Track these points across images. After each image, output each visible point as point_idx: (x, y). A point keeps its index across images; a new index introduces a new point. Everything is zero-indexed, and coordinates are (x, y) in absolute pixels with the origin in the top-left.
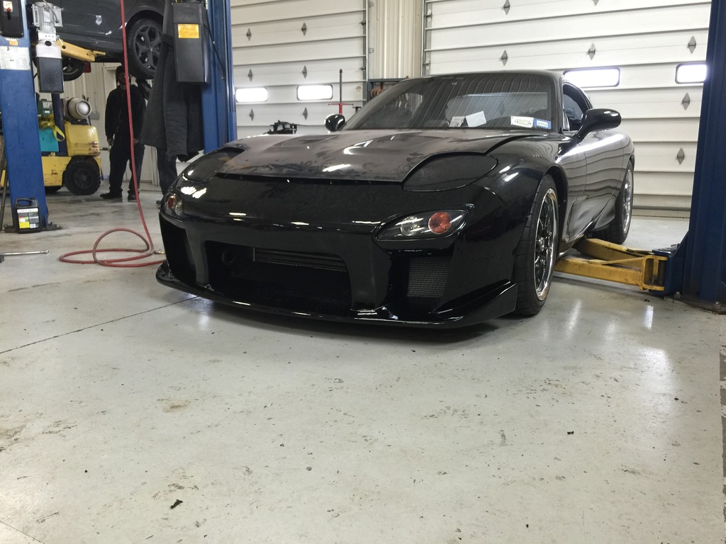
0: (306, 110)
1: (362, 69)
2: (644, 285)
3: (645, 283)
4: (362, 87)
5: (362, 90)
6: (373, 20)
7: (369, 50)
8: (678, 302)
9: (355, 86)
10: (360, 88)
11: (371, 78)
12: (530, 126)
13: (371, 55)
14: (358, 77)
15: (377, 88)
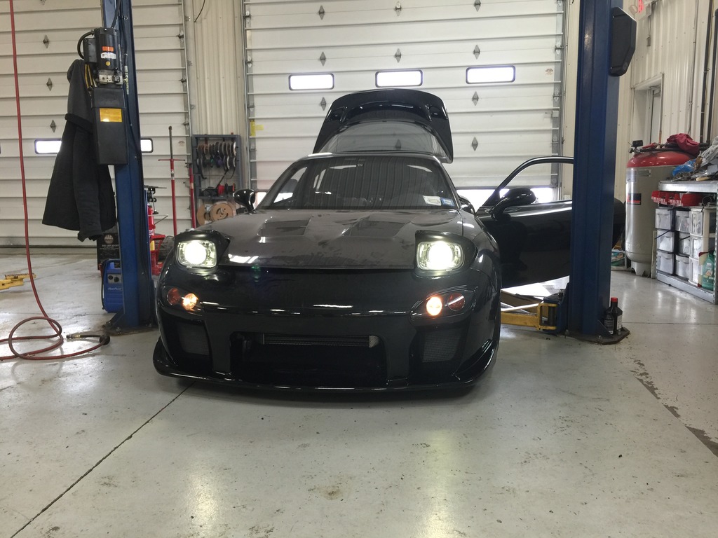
1: (185, 124)
2: (540, 326)
4: (185, 141)
5: (185, 144)
6: (193, 78)
7: (191, 107)
9: (178, 140)
10: (182, 142)
11: (195, 133)
12: (440, 204)
13: (194, 111)
14: (181, 132)
15: (202, 144)
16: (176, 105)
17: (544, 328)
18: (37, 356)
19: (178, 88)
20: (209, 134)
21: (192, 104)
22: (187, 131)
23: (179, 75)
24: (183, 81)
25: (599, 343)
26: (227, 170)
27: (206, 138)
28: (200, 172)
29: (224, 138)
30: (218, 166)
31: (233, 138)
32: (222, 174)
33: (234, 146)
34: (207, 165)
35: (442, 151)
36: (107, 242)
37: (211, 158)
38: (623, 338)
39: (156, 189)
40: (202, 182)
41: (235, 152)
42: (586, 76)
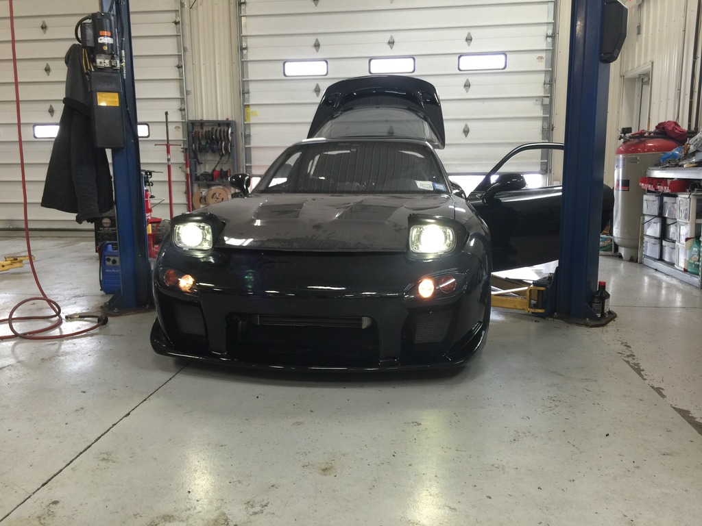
1: (181, 110)
2: (529, 309)
5: (181, 130)
6: (189, 65)
7: (186, 93)
9: (174, 125)
10: (179, 128)
11: (191, 118)
12: (432, 189)
13: (190, 97)
14: (177, 117)
15: (197, 129)
16: (172, 91)
17: (533, 310)
18: (37, 335)
19: (174, 74)
20: (205, 119)
21: (188, 89)
22: (183, 117)
23: (175, 61)
24: (179, 67)
25: (587, 325)
26: (223, 155)
27: (202, 124)
28: (196, 157)
29: (219, 123)
30: (214, 152)
31: (228, 124)
32: (218, 159)
33: (230, 131)
34: (202, 150)
35: (434, 137)
36: (105, 225)
37: (207, 143)
38: (610, 320)
39: (153, 173)
40: (198, 167)
41: (230, 138)
42: (577, 63)
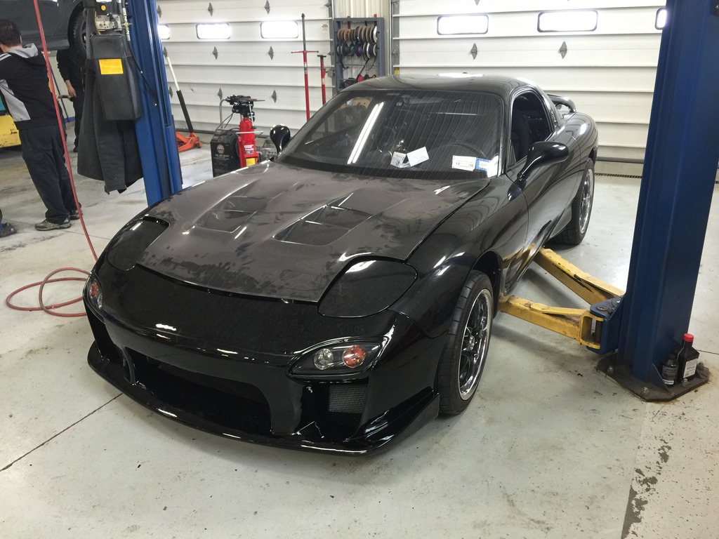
0: (271, 49)
1: (327, 6)
2: (581, 340)
3: (583, 338)
4: (328, 25)
5: (328, 28)
8: (609, 377)
9: (321, 24)
10: (326, 26)
11: (338, 17)
12: (471, 169)
14: (324, 15)
15: (344, 28)
17: (585, 343)
20: (352, 17)
22: (330, 14)
25: (642, 397)
26: (368, 59)
27: (349, 22)
28: (341, 61)
29: (366, 22)
30: (359, 55)
31: (375, 21)
32: (364, 63)
33: (375, 32)
34: (346, 53)
37: (352, 45)
40: (345, 72)
41: (375, 39)
